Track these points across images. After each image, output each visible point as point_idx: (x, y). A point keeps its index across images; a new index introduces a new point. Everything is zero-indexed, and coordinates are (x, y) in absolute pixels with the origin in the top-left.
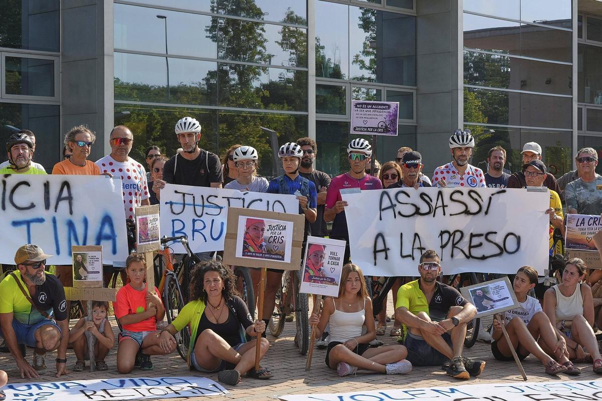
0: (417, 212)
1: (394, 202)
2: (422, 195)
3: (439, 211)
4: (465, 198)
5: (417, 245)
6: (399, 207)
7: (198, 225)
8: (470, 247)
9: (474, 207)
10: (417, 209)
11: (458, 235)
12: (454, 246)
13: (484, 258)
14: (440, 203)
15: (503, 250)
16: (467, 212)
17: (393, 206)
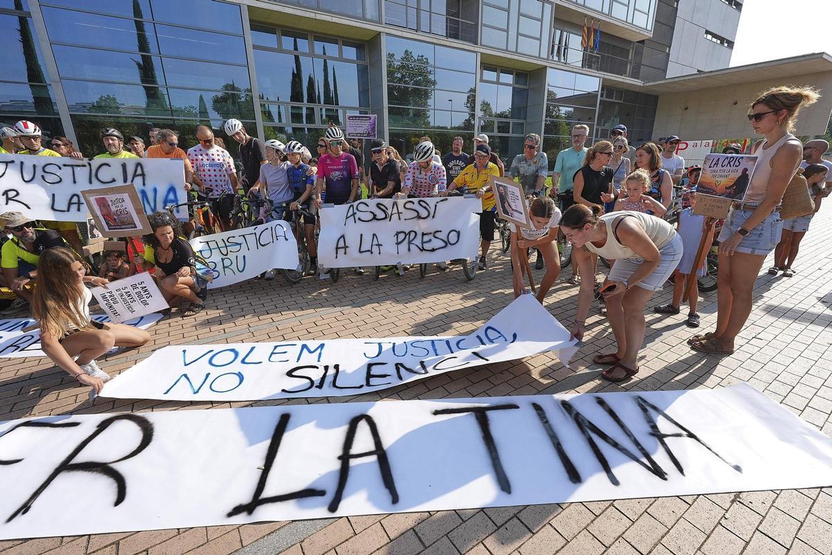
0: (375, 218)
1: (355, 211)
2: (378, 205)
3: (395, 217)
4: (417, 207)
5: (375, 242)
6: (358, 215)
7: (227, 263)
8: (423, 243)
9: (424, 213)
10: (375, 216)
11: (413, 235)
12: (410, 243)
13: (433, 250)
14: (395, 210)
15: (447, 243)
16: (419, 217)
17: (354, 214)
